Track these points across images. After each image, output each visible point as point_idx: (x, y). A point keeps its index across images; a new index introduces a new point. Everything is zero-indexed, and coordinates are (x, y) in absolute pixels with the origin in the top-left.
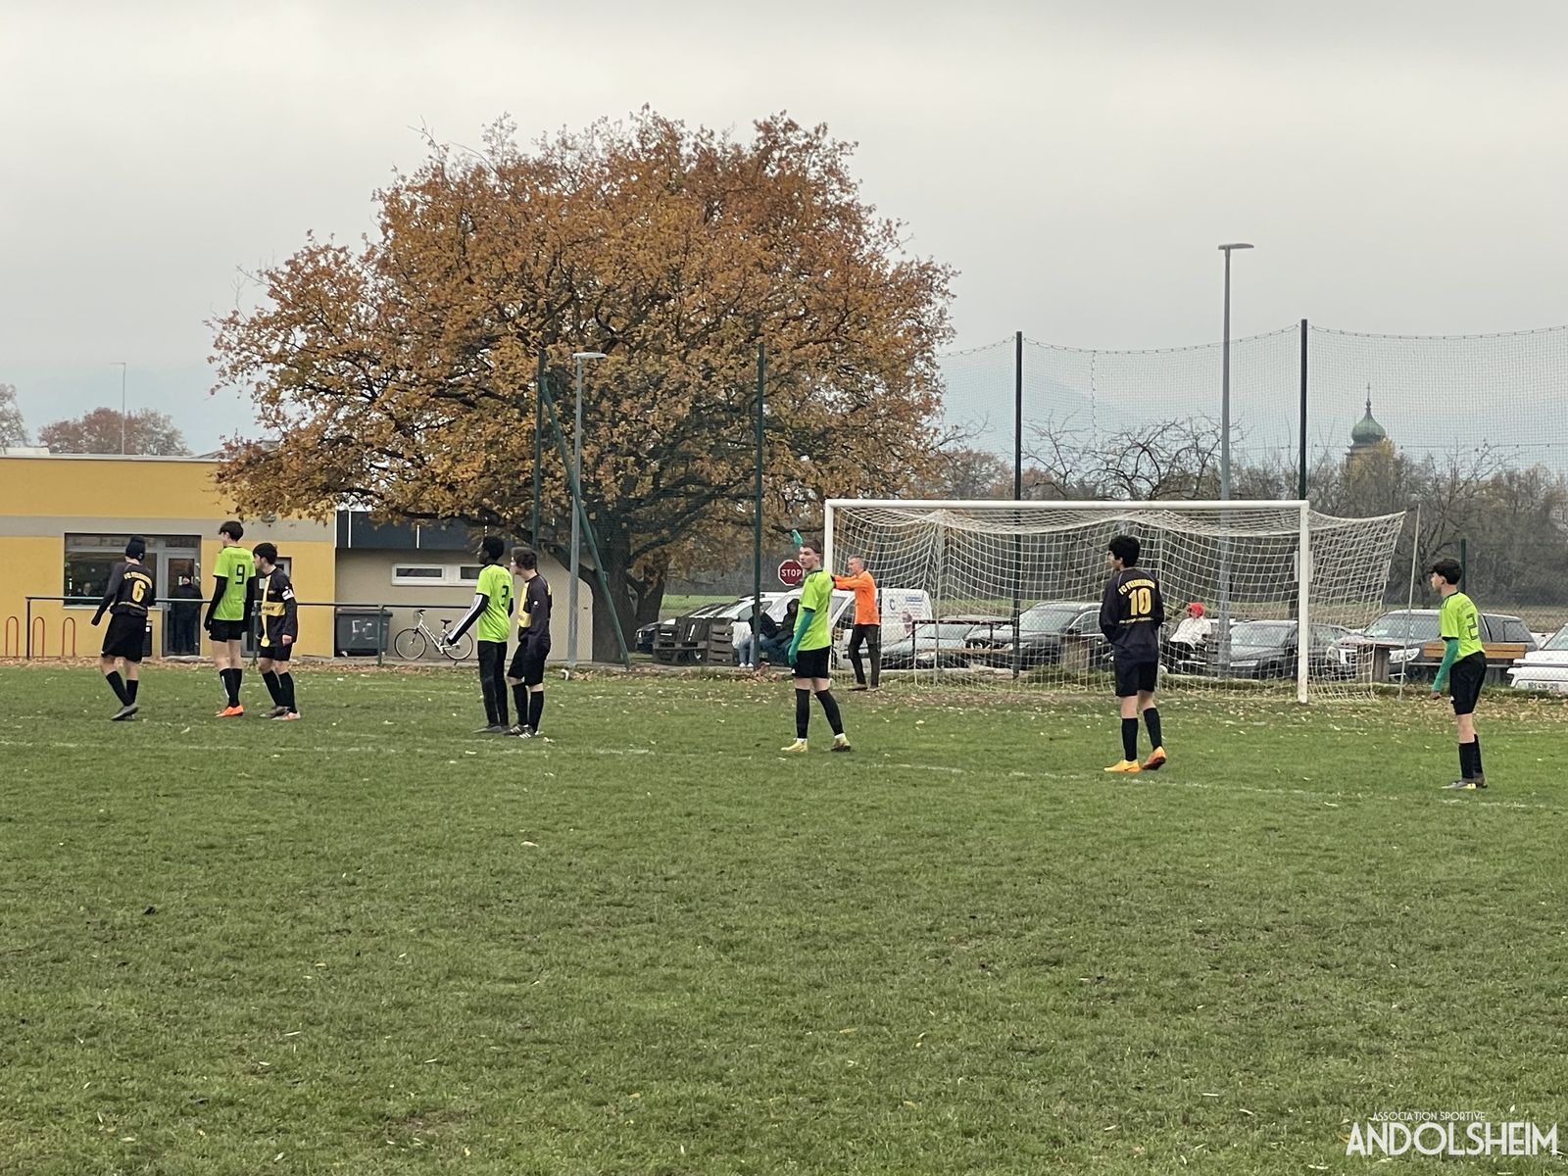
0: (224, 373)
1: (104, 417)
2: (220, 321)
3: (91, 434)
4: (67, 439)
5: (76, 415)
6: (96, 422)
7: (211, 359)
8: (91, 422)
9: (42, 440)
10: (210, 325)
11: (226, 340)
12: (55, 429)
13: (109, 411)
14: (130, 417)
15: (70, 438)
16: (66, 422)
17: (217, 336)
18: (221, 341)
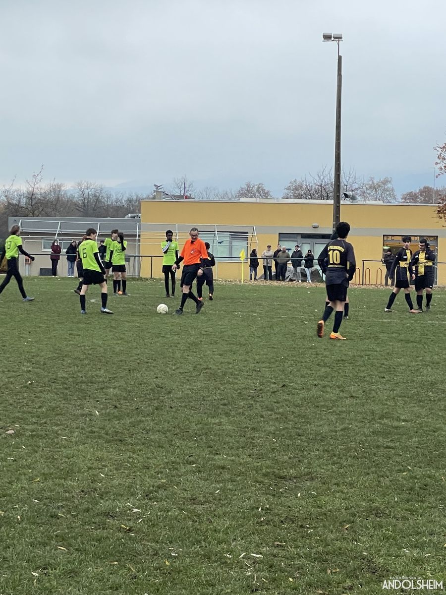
0: (441, 169)
1: (426, 190)
2: (440, 148)
3: (421, 196)
4: (412, 199)
5: (416, 189)
6: (423, 192)
7: (436, 164)
8: (422, 192)
9: (402, 199)
10: (436, 149)
11: (443, 156)
12: (408, 195)
13: (429, 187)
14: (437, 190)
15: (413, 198)
16: (412, 192)
17: (439, 154)
18: (441, 156)
